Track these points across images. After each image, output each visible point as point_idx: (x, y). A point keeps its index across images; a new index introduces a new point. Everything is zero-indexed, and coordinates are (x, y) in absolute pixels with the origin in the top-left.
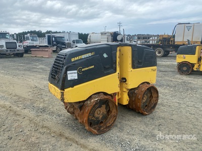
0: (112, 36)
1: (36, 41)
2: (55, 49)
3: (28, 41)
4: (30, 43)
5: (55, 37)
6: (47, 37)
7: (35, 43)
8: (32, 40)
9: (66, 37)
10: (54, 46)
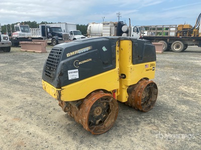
0: (116, 27)
1: (28, 32)
2: (50, 42)
3: (18, 32)
4: (20, 34)
5: (50, 28)
6: (40, 28)
7: (26, 35)
8: (22, 31)
9: (63, 28)
10: (48, 38)
